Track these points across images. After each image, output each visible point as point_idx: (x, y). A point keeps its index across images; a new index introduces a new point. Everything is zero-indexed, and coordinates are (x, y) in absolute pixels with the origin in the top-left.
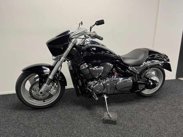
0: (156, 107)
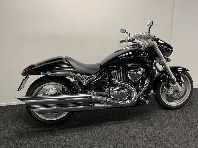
0: (167, 122)
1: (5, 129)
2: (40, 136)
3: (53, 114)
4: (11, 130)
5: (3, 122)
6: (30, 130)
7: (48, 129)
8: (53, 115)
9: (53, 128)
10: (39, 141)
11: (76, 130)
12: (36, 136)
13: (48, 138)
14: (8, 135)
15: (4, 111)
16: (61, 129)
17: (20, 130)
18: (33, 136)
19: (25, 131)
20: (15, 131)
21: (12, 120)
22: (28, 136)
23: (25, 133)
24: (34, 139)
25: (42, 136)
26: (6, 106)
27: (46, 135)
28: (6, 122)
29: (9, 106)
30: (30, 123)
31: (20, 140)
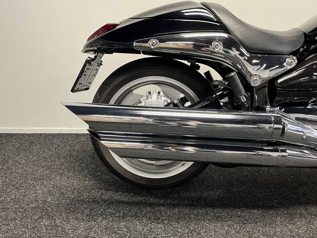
1: (42, 184)
2: (119, 216)
3: (154, 162)
4: (53, 188)
5: (43, 167)
6: (97, 194)
7: (138, 198)
8: (153, 165)
9: (151, 200)
10: (115, 233)
11: (218, 218)
12: (111, 214)
13: (140, 228)
14: (45, 202)
15: (53, 144)
16: (175, 206)
17: (74, 192)
18: (101, 214)
19: (85, 195)
20: (63, 193)
21: (62, 165)
22: (91, 210)
23: (83, 201)
24: (104, 222)
25: (124, 216)
26: (59, 135)
27: (136, 216)
28: (49, 168)
29: (63, 134)
30: (98, 176)
31: (68, 222)
